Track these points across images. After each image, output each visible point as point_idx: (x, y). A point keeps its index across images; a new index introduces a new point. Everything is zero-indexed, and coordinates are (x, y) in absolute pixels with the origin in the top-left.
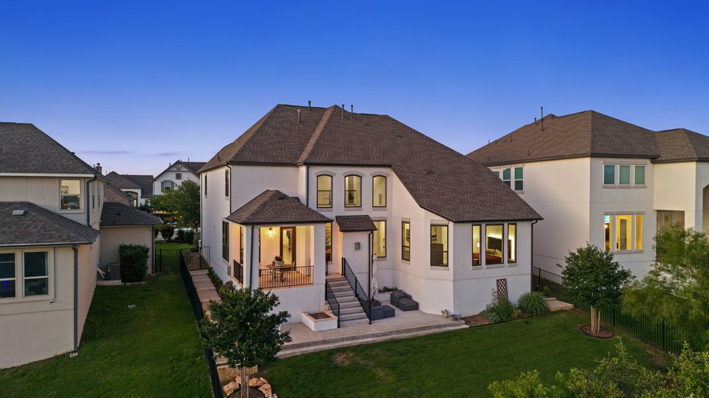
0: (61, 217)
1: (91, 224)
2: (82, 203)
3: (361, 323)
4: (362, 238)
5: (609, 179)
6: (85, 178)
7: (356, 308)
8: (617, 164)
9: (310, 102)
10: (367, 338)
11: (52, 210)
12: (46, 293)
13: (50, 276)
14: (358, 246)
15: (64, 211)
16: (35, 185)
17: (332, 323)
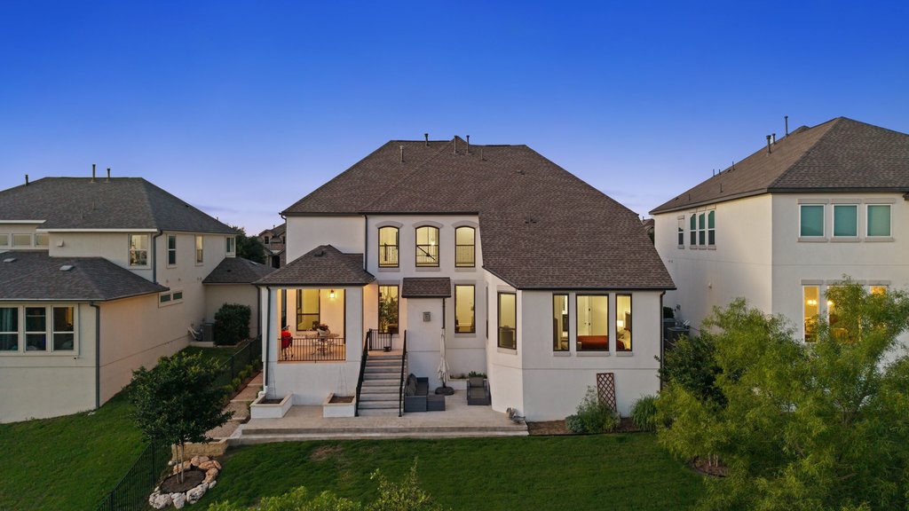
0: (128, 273)
1: (157, 281)
2: (149, 260)
3: (389, 413)
4: (434, 306)
5: (810, 229)
6: (152, 232)
7: (393, 395)
8: (829, 205)
9: (426, 135)
10: (377, 432)
11: (122, 266)
12: (71, 348)
13: (75, 332)
14: (427, 317)
15: (132, 267)
16: (108, 241)
17: (349, 409)
